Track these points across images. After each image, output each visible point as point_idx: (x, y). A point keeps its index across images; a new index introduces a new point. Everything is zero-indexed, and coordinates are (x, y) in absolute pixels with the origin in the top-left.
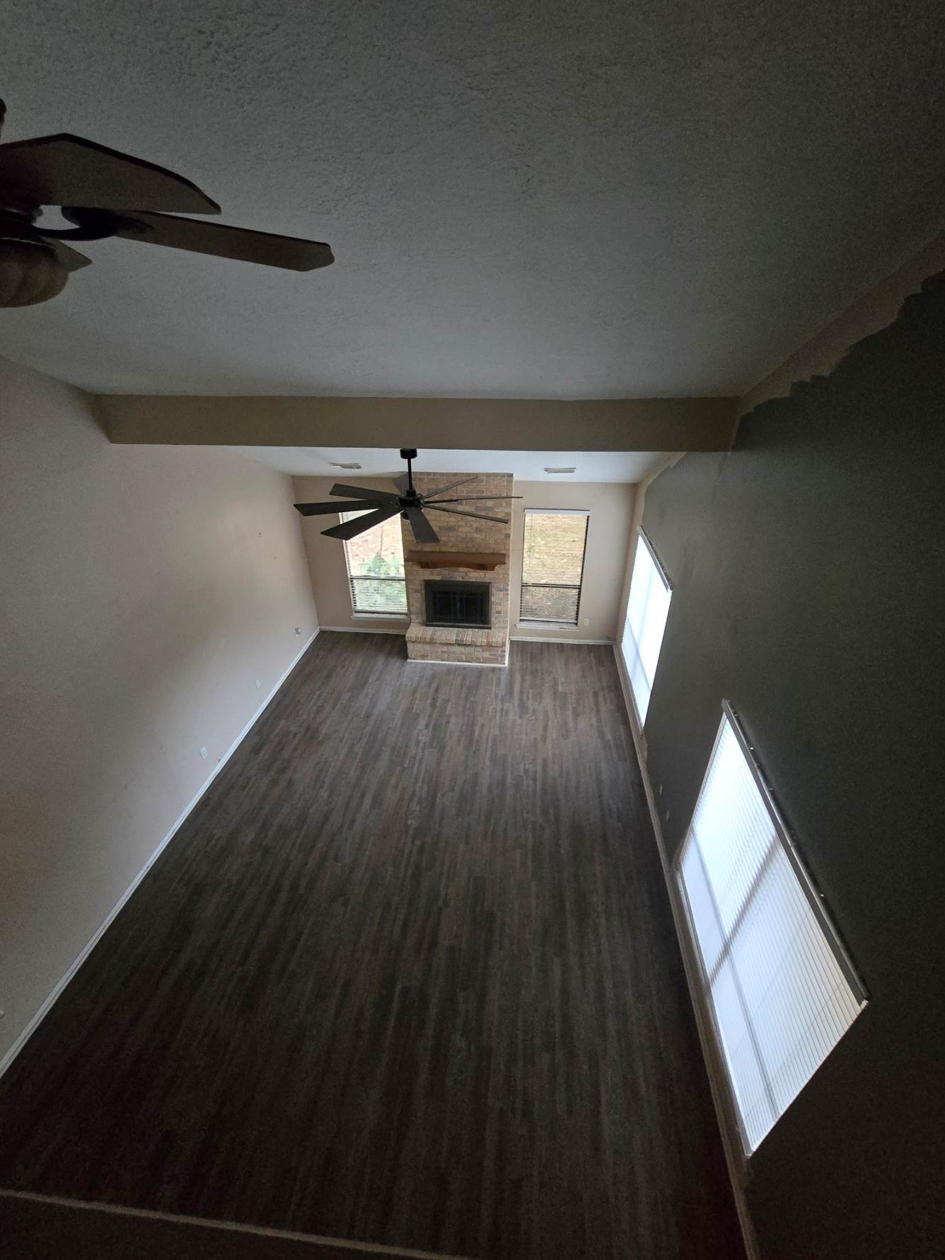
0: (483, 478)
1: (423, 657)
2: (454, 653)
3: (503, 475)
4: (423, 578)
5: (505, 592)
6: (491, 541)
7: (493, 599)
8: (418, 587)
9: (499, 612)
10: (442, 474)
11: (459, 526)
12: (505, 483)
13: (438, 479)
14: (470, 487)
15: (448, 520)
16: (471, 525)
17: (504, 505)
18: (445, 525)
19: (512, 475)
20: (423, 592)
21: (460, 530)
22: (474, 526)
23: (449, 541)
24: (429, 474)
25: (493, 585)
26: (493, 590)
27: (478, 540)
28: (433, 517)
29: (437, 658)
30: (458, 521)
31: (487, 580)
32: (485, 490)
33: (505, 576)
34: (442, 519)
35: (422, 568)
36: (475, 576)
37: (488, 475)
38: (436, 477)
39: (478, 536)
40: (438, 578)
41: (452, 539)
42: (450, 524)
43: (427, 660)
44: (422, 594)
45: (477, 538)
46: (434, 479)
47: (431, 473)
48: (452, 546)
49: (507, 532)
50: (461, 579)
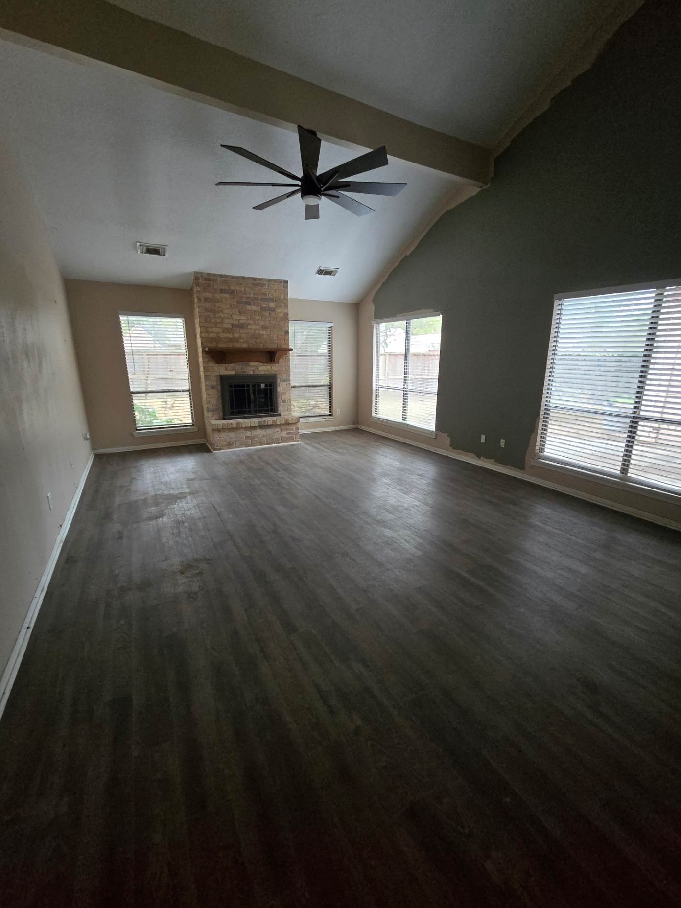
0: (265, 283)
1: (229, 446)
2: (257, 436)
3: (280, 282)
4: (218, 374)
5: (288, 382)
6: (275, 337)
7: (279, 389)
8: (214, 383)
9: (284, 401)
10: (232, 277)
11: (249, 324)
12: (283, 288)
13: (229, 281)
14: (256, 289)
15: (238, 318)
16: (258, 323)
17: (283, 306)
18: (236, 322)
19: (287, 281)
20: (219, 387)
21: (249, 327)
22: (261, 324)
23: (240, 338)
24: (221, 276)
25: (278, 376)
26: (279, 381)
27: (265, 337)
28: (226, 316)
29: (241, 445)
30: (248, 319)
31: (273, 373)
32: (268, 293)
33: (287, 367)
34: (234, 317)
35: (217, 363)
36: (263, 369)
37: (270, 281)
38: (227, 279)
39: (264, 333)
40: (233, 373)
41: (243, 336)
42: (242, 321)
43: (233, 448)
44: (217, 390)
45: (263, 335)
46: (225, 280)
47: (222, 275)
48: (244, 342)
49: (286, 329)
50: (251, 373)
